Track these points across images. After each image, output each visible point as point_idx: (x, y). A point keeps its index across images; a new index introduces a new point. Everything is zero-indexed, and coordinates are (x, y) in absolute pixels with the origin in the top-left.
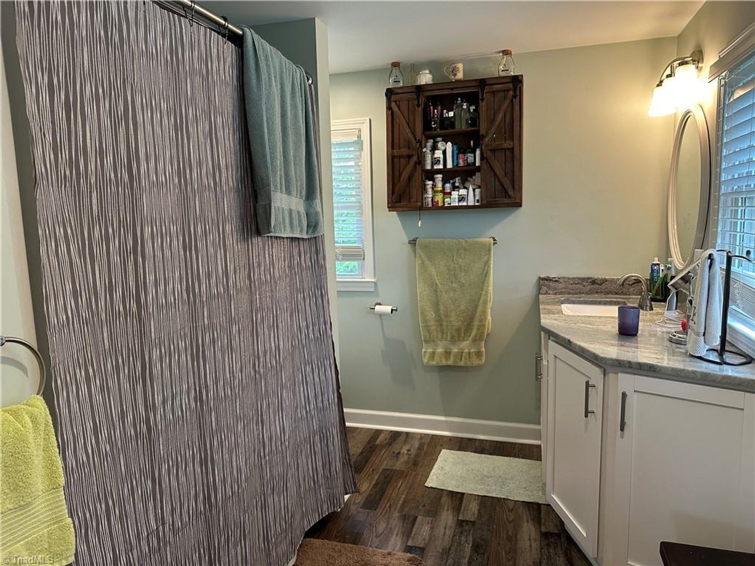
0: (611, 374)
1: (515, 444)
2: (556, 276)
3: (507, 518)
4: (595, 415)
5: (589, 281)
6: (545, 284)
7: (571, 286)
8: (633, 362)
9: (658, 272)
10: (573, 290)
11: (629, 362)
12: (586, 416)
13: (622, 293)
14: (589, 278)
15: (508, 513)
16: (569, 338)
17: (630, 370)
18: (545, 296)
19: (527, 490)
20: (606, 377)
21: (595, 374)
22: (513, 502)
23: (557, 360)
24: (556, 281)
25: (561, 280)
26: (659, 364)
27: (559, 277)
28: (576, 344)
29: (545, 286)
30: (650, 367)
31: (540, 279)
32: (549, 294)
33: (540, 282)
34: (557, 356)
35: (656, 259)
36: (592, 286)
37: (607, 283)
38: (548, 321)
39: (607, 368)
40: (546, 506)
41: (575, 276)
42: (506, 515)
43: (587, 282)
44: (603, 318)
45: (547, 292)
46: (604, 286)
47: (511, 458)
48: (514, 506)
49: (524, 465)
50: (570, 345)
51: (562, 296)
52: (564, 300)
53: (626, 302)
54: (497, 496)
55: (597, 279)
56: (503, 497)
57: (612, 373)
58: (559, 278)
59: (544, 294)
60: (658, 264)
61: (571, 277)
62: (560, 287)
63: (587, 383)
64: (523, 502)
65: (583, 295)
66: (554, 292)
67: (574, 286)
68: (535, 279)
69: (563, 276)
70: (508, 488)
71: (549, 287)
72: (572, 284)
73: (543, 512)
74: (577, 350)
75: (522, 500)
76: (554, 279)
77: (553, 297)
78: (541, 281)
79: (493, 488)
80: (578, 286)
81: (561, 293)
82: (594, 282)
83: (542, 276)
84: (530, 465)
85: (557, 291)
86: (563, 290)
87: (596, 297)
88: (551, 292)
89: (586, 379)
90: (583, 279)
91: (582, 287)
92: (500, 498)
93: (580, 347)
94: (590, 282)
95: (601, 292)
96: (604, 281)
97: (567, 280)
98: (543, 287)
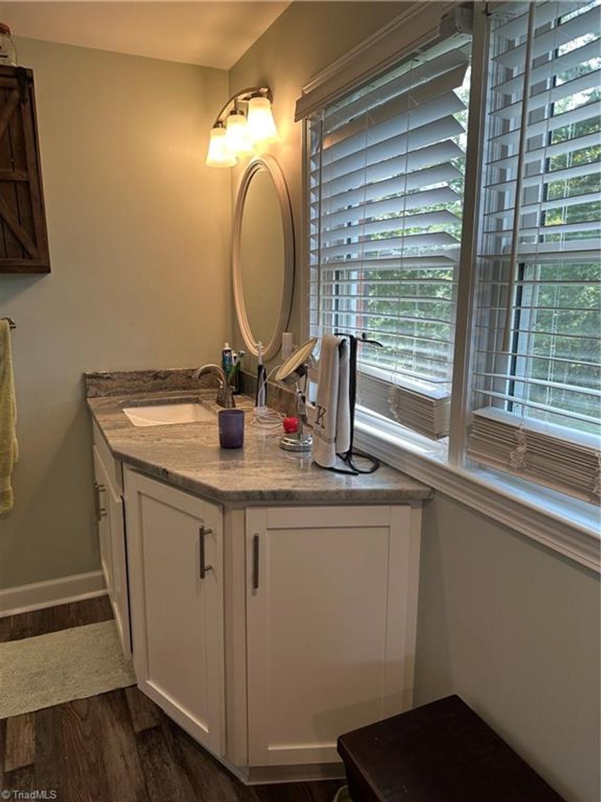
0: (234, 512)
1: (69, 604)
2: (108, 372)
3: (82, 734)
4: (213, 571)
5: (151, 375)
6: (91, 382)
7: (128, 383)
8: (265, 492)
9: (230, 360)
10: (131, 388)
11: (261, 493)
12: (202, 576)
13: (190, 388)
14: (149, 372)
15: (82, 724)
16: (164, 467)
17: (263, 502)
18: (95, 399)
19: (101, 674)
20: (226, 517)
21: (210, 515)
22: (86, 701)
23: (143, 497)
24: (108, 378)
25: (115, 376)
26: (298, 489)
27: (112, 372)
28: (177, 476)
29: (93, 385)
30: (287, 495)
31: (85, 376)
32: (100, 396)
33: (85, 382)
34: (141, 491)
35: (227, 344)
36: (155, 382)
37: (172, 376)
38: (120, 441)
39: (227, 504)
40: (131, 689)
41: (132, 371)
42: (80, 728)
43: (148, 377)
44: (188, 426)
45: (97, 394)
46: (168, 380)
47: (68, 630)
48: (88, 709)
49: (88, 636)
50: (168, 478)
51: (120, 397)
52: (123, 403)
53: (200, 399)
54: (59, 702)
55: (159, 372)
56: (70, 699)
57: (234, 509)
58: (112, 374)
59: (94, 397)
60: (229, 351)
61: (127, 371)
62: (114, 385)
63: (202, 530)
64: (100, 695)
65: (145, 394)
66: (107, 393)
67: (132, 383)
68: (78, 378)
69: (117, 371)
70: (74, 681)
71: (98, 387)
72: (129, 381)
73: (130, 700)
74: (180, 482)
75: (97, 693)
76: (106, 376)
77: (107, 400)
78: (87, 380)
79: (52, 690)
80: (136, 382)
81: (116, 394)
82: (156, 376)
83: (87, 373)
84: (96, 631)
85: (110, 392)
86: (118, 389)
87: (162, 395)
88: (102, 394)
89: (199, 525)
90: (143, 373)
91: (141, 383)
92: (65, 703)
93: (184, 479)
94: (153, 376)
95: (166, 388)
96: (169, 374)
97: (122, 376)
98: (91, 387)
